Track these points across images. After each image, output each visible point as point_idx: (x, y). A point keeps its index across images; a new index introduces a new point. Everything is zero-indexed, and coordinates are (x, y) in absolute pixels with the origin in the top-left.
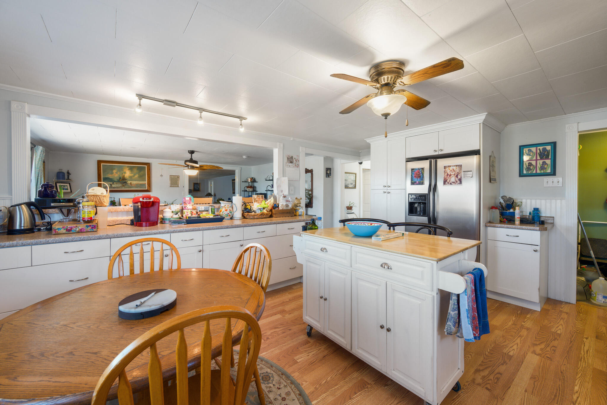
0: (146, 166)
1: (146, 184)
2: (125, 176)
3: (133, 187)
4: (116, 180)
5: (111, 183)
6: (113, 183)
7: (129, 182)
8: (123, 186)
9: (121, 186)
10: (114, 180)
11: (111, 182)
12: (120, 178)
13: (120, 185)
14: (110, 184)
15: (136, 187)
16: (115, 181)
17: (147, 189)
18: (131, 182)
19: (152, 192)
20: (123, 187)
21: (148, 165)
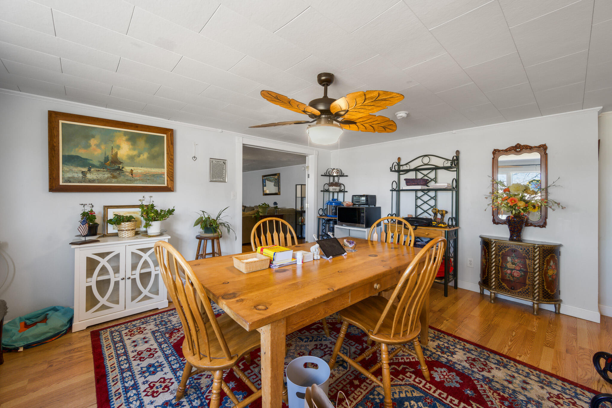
0: (165, 136)
1: (164, 174)
2: (119, 156)
3: (137, 180)
4: (96, 163)
5: (85, 170)
6: (89, 170)
7: (127, 169)
8: (114, 177)
9: (108, 178)
10: (91, 162)
11: (84, 166)
12: (107, 159)
13: (107, 175)
14: (83, 172)
15: (143, 181)
16: (94, 166)
17: (166, 185)
18: (132, 168)
19: (176, 191)
20: (114, 180)
21: (170, 132)
